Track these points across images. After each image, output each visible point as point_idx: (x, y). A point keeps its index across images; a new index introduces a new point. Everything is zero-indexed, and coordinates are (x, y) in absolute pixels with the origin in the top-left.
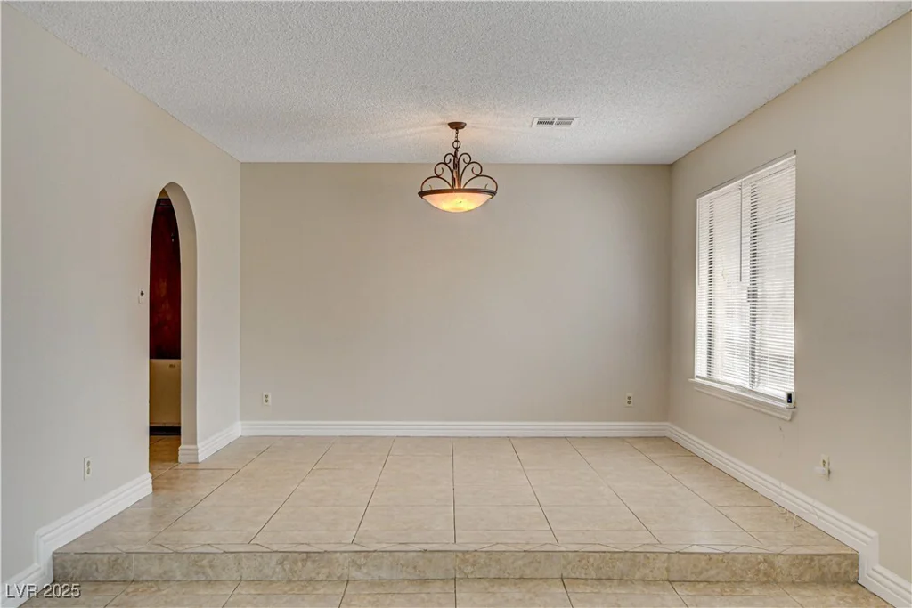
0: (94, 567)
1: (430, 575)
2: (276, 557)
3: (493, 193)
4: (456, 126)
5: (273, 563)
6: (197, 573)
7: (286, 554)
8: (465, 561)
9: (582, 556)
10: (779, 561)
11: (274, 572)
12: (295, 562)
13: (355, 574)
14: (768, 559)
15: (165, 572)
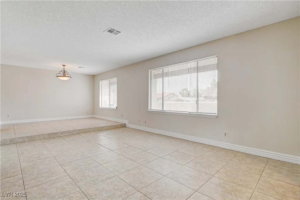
0: (6, 142)
1: (74, 134)
2: (47, 135)
3: (71, 77)
4: (64, 66)
5: (47, 136)
6: (31, 140)
7: (49, 134)
8: (79, 131)
9: (96, 128)
10: (118, 126)
11: (47, 137)
12: (51, 135)
13: (62, 135)
14: (117, 125)
15: (24, 140)
